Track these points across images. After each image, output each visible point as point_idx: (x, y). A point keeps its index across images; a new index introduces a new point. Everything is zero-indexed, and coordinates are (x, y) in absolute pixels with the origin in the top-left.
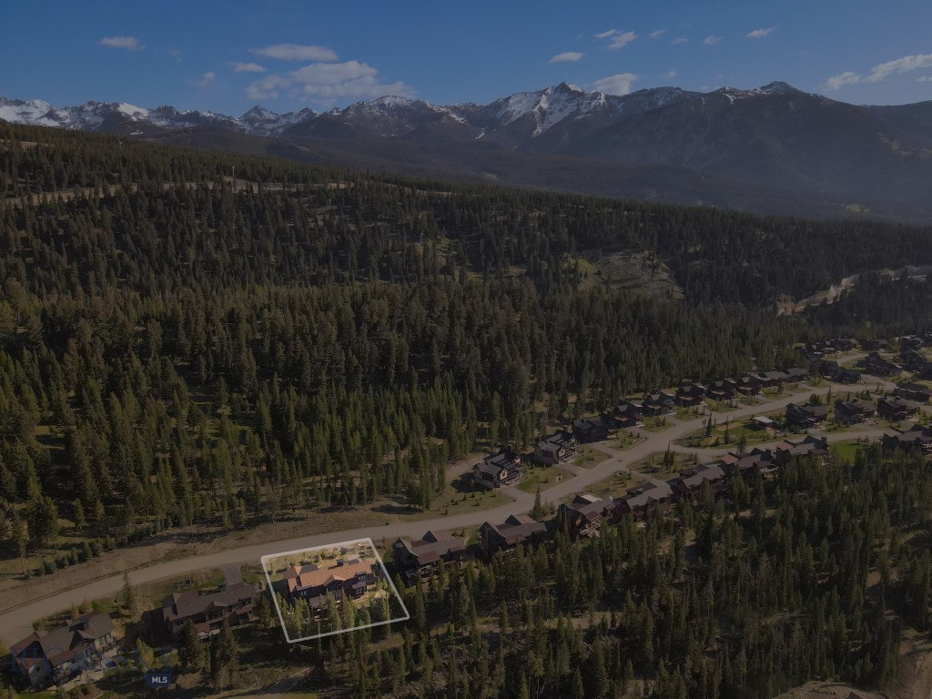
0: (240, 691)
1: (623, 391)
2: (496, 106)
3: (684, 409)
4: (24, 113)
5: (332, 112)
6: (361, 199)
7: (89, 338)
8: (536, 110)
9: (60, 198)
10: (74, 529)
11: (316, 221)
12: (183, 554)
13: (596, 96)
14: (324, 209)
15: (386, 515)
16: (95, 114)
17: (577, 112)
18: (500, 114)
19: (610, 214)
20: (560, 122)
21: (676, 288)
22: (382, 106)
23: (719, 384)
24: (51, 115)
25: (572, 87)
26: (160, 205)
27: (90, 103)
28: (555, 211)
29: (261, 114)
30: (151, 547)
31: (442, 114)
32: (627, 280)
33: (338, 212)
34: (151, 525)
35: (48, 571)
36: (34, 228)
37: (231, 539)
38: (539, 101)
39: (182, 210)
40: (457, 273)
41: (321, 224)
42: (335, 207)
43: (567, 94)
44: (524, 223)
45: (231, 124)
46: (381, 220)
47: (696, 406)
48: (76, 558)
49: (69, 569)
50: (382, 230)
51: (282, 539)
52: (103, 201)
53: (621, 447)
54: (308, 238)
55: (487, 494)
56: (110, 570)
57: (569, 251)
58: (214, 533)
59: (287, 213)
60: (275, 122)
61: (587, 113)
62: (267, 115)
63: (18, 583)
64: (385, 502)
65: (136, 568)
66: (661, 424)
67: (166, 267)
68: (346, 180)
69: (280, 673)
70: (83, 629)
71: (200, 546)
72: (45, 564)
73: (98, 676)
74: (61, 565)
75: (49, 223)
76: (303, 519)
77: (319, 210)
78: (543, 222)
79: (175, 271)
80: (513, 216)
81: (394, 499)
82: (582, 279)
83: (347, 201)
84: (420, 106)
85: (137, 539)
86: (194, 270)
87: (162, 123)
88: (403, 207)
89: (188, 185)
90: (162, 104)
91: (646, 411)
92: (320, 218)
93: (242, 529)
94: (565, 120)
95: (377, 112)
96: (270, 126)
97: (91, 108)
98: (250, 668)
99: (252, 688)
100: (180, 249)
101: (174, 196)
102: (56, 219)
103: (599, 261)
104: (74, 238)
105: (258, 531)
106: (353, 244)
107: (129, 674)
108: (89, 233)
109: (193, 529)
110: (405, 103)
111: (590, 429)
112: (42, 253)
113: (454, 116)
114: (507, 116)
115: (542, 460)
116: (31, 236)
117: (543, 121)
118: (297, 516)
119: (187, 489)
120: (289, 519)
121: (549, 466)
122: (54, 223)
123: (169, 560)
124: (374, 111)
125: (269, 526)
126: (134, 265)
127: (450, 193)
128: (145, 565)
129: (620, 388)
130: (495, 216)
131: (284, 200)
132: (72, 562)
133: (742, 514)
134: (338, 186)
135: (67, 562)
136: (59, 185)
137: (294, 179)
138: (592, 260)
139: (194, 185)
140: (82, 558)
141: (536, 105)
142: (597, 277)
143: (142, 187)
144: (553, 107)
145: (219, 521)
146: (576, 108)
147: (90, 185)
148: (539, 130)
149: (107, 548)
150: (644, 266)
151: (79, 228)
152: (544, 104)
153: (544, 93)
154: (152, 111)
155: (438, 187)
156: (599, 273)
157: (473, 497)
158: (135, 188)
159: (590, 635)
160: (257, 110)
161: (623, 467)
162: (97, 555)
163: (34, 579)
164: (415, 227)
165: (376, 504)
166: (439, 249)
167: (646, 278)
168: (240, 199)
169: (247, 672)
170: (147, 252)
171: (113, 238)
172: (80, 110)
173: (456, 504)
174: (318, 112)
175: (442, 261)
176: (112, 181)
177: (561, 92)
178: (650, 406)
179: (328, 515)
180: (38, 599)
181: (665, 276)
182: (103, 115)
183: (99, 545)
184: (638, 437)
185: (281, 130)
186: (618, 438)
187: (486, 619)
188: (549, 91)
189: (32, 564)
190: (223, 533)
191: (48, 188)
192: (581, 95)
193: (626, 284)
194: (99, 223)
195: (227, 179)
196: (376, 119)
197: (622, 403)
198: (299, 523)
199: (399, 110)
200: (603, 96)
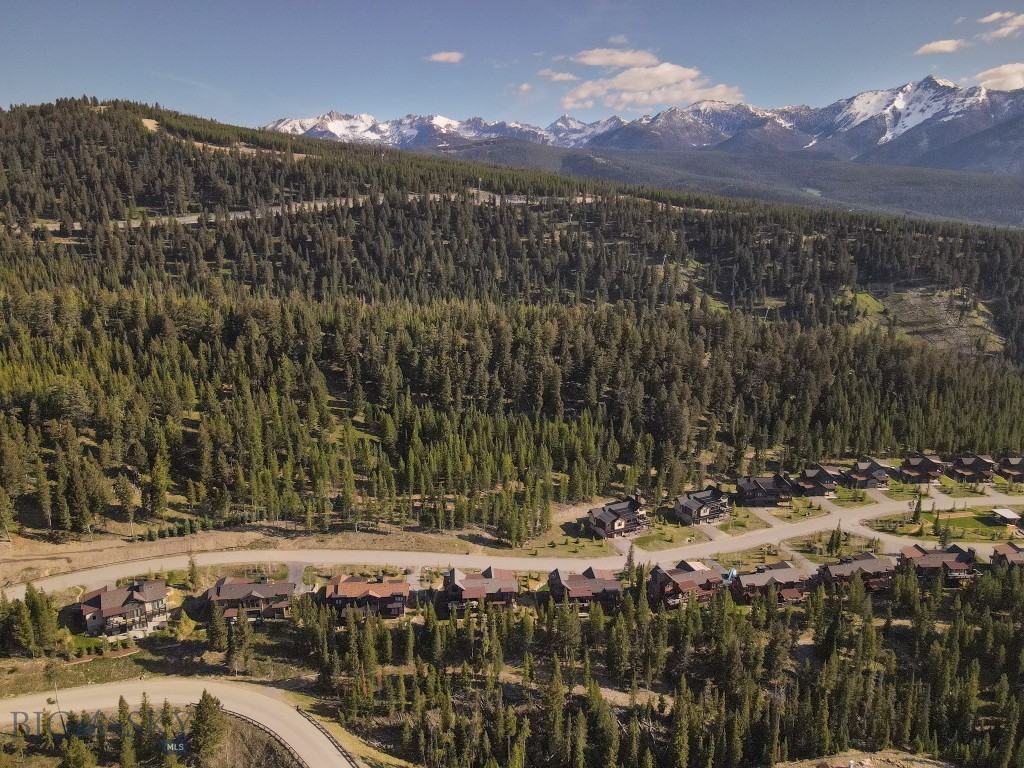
0: (253, 679)
1: (824, 453)
2: (837, 108)
3: (902, 485)
4: (352, 127)
5: (641, 120)
6: (604, 215)
7: (256, 336)
8: (888, 111)
9: (316, 207)
10: (187, 506)
11: (553, 237)
12: (266, 545)
13: (972, 92)
14: (565, 224)
15: (471, 544)
16: (412, 127)
17: (945, 112)
18: (839, 118)
19: (917, 239)
20: (918, 127)
21: (995, 338)
22: (697, 112)
23: (968, 461)
24: (374, 129)
25: (941, 82)
26: (400, 216)
27: (409, 117)
28: (840, 235)
29: (567, 125)
30: (240, 534)
31: (765, 121)
32: (923, 323)
33: (577, 228)
34: (246, 513)
35: (151, 538)
36: (287, 235)
37: (312, 540)
38: (892, 101)
39: (420, 221)
40: (698, 300)
41: (557, 239)
42: (576, 223)
43: (932, 91)
44: (795, 248)
45: (535, 135)
46: (624, 238)
47: (918, 485)
48: (176, 531)
49: (168, 539)
50: (620, 250)
51: (358, 549)
52: (351, 211)
53: (789, 517)
54: (539, 254)
55: (596, 542)
56: (200, 548)
57: (848, 284)
58: (301, 532)
59: (524, 228)
60: (580, 131)
61: (958, 113)
62: (573, 125)
63: (125, 543)
64: (477, 531)
65: (221, 550)
66: (860, 500)
67: (392, 277)
68: (596, 192)
69: (293, 672)
70: (138, 591)
71: (282, 540)
72: (150, 532)
73: (141, 636)
74: (162, 535)
75: (300, 229)
76: (385, 533)
77: (559, 225)
78: (819, 247)
79: (400, 281)
80: (782, 238)
81: (488, 530)
82: (859, 318)
83: (590, 217)
84: (741, 110)
85: (234, 525)
86: (417, 282)
87: (470, 135)
88: (650, 225)
89: (431, 196)
90: (471, 117)
91: (846, 480)
92: (557, 233)
93: (326, 533)
94: (926, 122)
95: (689, 119)
96: (575, 136)
97: (408, 121)
98: (269, 660)
99: (264, 679)
100: (410, 259)
101: (415, 207)
102: (308, 227)
103: (889, 298)
104: (318, 245)
105: (339, 537)
106: (584, 263)
107: (164, 640)
108: (330, 240)
109: (282, 524)
110: (723, 107)
111: (754, 490)
112: (288, 258)
113: (781, 121)
114: (848, 120)
115: (679, 517)
116: (284, 242)
117: (896, 125)
118: (381, 530)
119: (288, 486)
120: (372, 531)
121: (685, 524)
122: (305, 230)
123: (252, 548)
124: (686, 118)
125: (351, 534)
126: (364, 273)
127: (710, 211)
128: (229, 549)
129: (821, 448)
130: (759, 239)
131: (524, 213)
132: (172, 534)
133: (896, 622)
134: (584, 200)
135: (167, 533)
136: (318, 195)
137: (540, 192)
138: (878, 296)
139: (438, 197)
140: (181, 533)
141: (888, 106)
142: (881, 317)
143: (387, 198)
144: (911, 107)
145: (303, 521)
146: (943, 107)
147: (344, 195)
148: (889, 136)
149: (204, 527)
150: (950, 306)
151: (324, 237)
152: (900, 103)
153: (902, 90)
154: (462, 123)
155: (700, 204)
156: (885, 312)
157: (577, 543)
158: (381, 199)
159: (627, 715)
160: (564, 119)
161: (775, 541)
162: (195, 532)
163: (138, 543)
164: (659, 247)
165: (465, 532)
166: (684, 273)
167: (951, 321)
168: (480, 211)
169: (266, 663)
170: (378, 260)
171: (351, 247)
172: (399, 123)
173: (554, 547)
174: (626, 121)
175: (684, 287)
176: (362, 190)
177: (926, 88)
178: (854, 476)
179: (412, 534)
180: (134, 560)
181: (981, 321)
182: (418, 128)
183: (198, 525)
184: (819, 509)
185: (585, 141)
186: (790, 507)
187: (519, 670)
188: (909, 88)
189: (141, 529)
190: (307, 533)
191: (308, 198)
192: (953, 91)
193: (920, 328)
194: (341, 232)
195: (473, 191)
196: (688, 128)
197: (812, 467)
198: (381, 536)
199: (716, 117)
200: (984, 92)
